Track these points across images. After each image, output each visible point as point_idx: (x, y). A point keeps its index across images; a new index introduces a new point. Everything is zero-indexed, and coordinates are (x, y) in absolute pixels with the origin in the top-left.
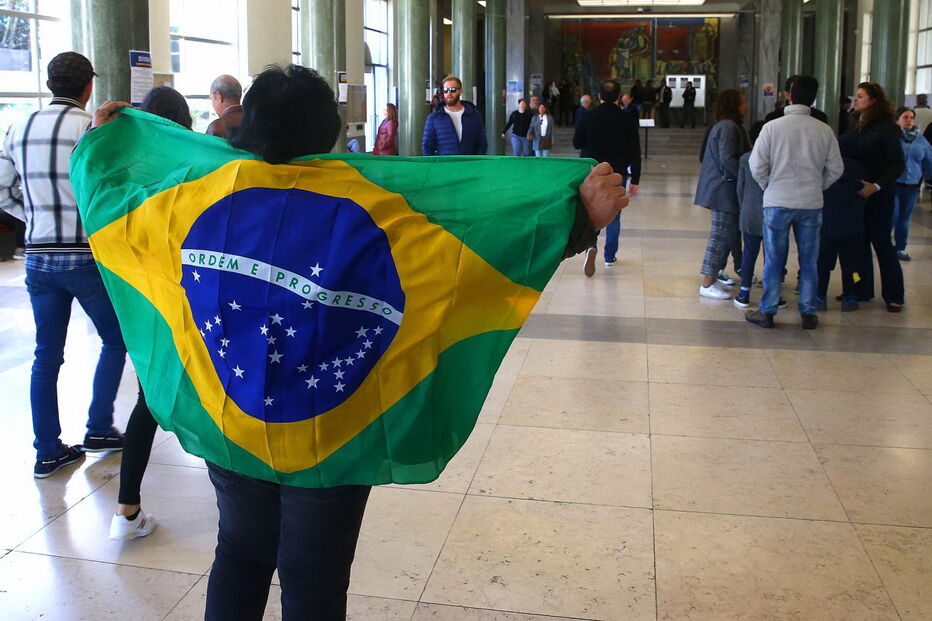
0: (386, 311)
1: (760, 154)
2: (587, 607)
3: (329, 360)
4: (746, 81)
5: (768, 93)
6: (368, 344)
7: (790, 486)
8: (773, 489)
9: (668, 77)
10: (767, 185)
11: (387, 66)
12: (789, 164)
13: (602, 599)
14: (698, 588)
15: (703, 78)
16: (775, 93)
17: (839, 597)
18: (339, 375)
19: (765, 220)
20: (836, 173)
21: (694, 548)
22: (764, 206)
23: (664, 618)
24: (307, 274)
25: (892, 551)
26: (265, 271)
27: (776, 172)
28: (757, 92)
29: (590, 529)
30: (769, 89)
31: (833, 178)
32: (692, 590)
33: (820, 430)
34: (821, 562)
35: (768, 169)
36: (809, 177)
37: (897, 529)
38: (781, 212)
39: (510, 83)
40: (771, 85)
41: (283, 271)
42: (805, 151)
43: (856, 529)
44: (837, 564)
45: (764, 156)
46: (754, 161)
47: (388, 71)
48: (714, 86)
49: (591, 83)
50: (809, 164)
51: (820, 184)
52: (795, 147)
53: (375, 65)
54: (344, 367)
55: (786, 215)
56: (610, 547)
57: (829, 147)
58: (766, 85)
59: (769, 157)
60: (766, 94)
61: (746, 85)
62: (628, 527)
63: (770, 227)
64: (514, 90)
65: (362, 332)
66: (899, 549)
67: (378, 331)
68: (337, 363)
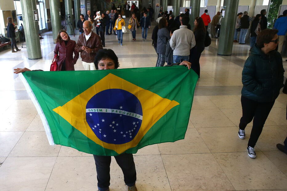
0: (139, 117)
1: (173, 40)
2: (153, 190)
3: (128, 131)
4: (150, 2)
5: (157, 6)
6: (136, 126)
7: (194, 143)
8: (189, 144)
9: (128, 1)
10: (174, 49)
11: (43, 2)
12: (181, 44)
13: (156, 186)
14: (179, 179)
15: (138, 1)
16: (159, 6)
17: (214, 177)
18: (131, 134)
19: (174, 59)
20: (193, 45)
21: (175, 166)
22: (173, 55)
23: (173, 190)
24: (119, 109)
25: (223, 161)
26: (109, 111)
27: (178, 45)
28: (154, 6)
29: (146, 164)
30: (158, 5)
31: (193, 46)
32: (178, 180)
33: (197, 123)
34: (207, 167)
35: (175, 44)
36: (186, 47)
37: (223, 154)
38: (178, 57)
39: (81, 5)
40: (158, 4)
41: (114, 109)
42: (186, 40)
43: (213, 155)
44: (211, 167)
45: (174, 41)
46: (171, 42)
47: (43, 4)
48: (141, 4)
49: (105, 4)
50: (187, 43)
51: (189, 48)
52: (183, 38)
53: (39, 2)
54: (131, 132)
55: (180, 58)
56: (153, 169)
57: (192, 38)
58: (157, 4)
59: (175, 41)
60: (157, 7)
61: (150, 3)
62: (156, 162)
63: (175, 61)
64: (83, 7)
65: (134, 123)
66: (225, 160)
67: (138, 123)
68: (130, 131)
